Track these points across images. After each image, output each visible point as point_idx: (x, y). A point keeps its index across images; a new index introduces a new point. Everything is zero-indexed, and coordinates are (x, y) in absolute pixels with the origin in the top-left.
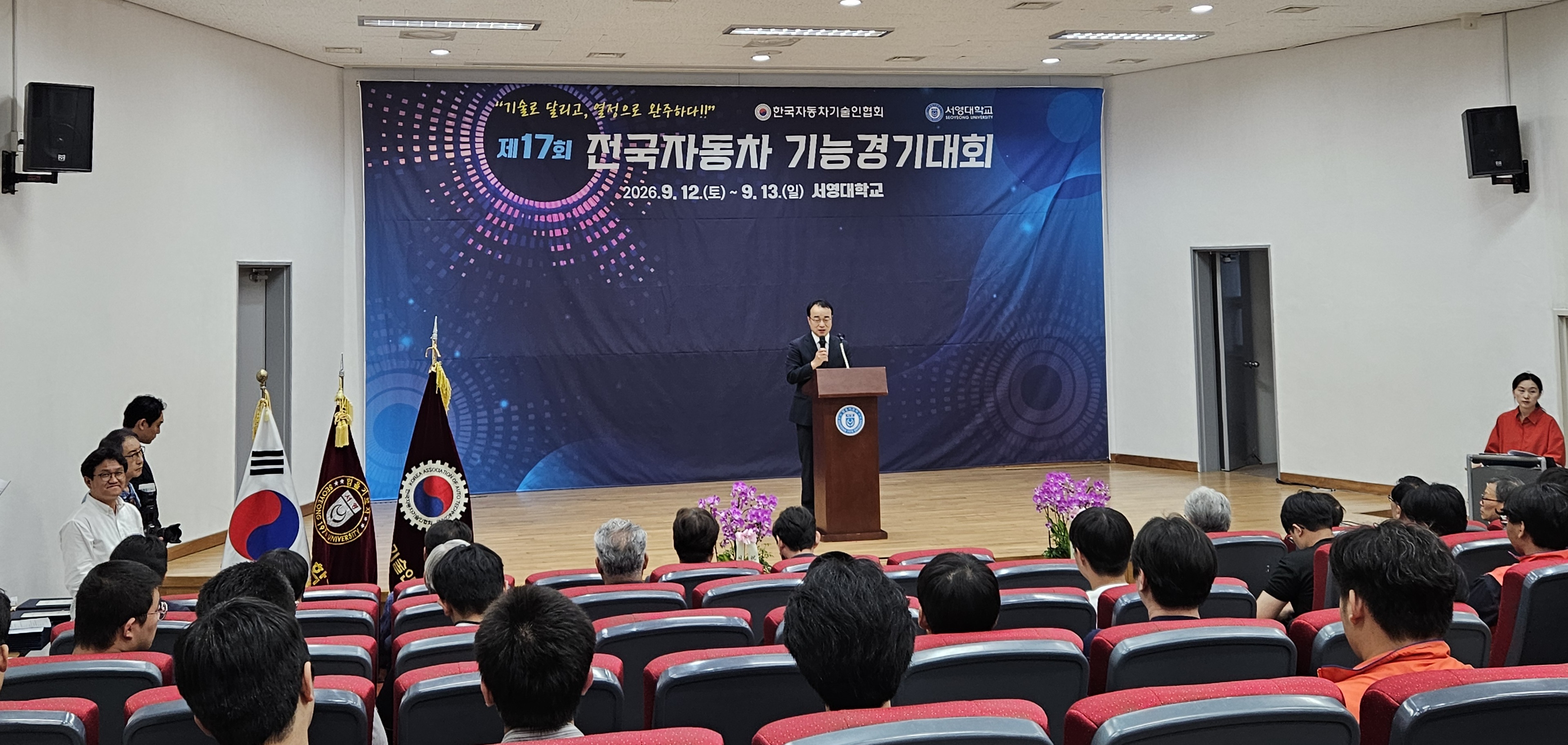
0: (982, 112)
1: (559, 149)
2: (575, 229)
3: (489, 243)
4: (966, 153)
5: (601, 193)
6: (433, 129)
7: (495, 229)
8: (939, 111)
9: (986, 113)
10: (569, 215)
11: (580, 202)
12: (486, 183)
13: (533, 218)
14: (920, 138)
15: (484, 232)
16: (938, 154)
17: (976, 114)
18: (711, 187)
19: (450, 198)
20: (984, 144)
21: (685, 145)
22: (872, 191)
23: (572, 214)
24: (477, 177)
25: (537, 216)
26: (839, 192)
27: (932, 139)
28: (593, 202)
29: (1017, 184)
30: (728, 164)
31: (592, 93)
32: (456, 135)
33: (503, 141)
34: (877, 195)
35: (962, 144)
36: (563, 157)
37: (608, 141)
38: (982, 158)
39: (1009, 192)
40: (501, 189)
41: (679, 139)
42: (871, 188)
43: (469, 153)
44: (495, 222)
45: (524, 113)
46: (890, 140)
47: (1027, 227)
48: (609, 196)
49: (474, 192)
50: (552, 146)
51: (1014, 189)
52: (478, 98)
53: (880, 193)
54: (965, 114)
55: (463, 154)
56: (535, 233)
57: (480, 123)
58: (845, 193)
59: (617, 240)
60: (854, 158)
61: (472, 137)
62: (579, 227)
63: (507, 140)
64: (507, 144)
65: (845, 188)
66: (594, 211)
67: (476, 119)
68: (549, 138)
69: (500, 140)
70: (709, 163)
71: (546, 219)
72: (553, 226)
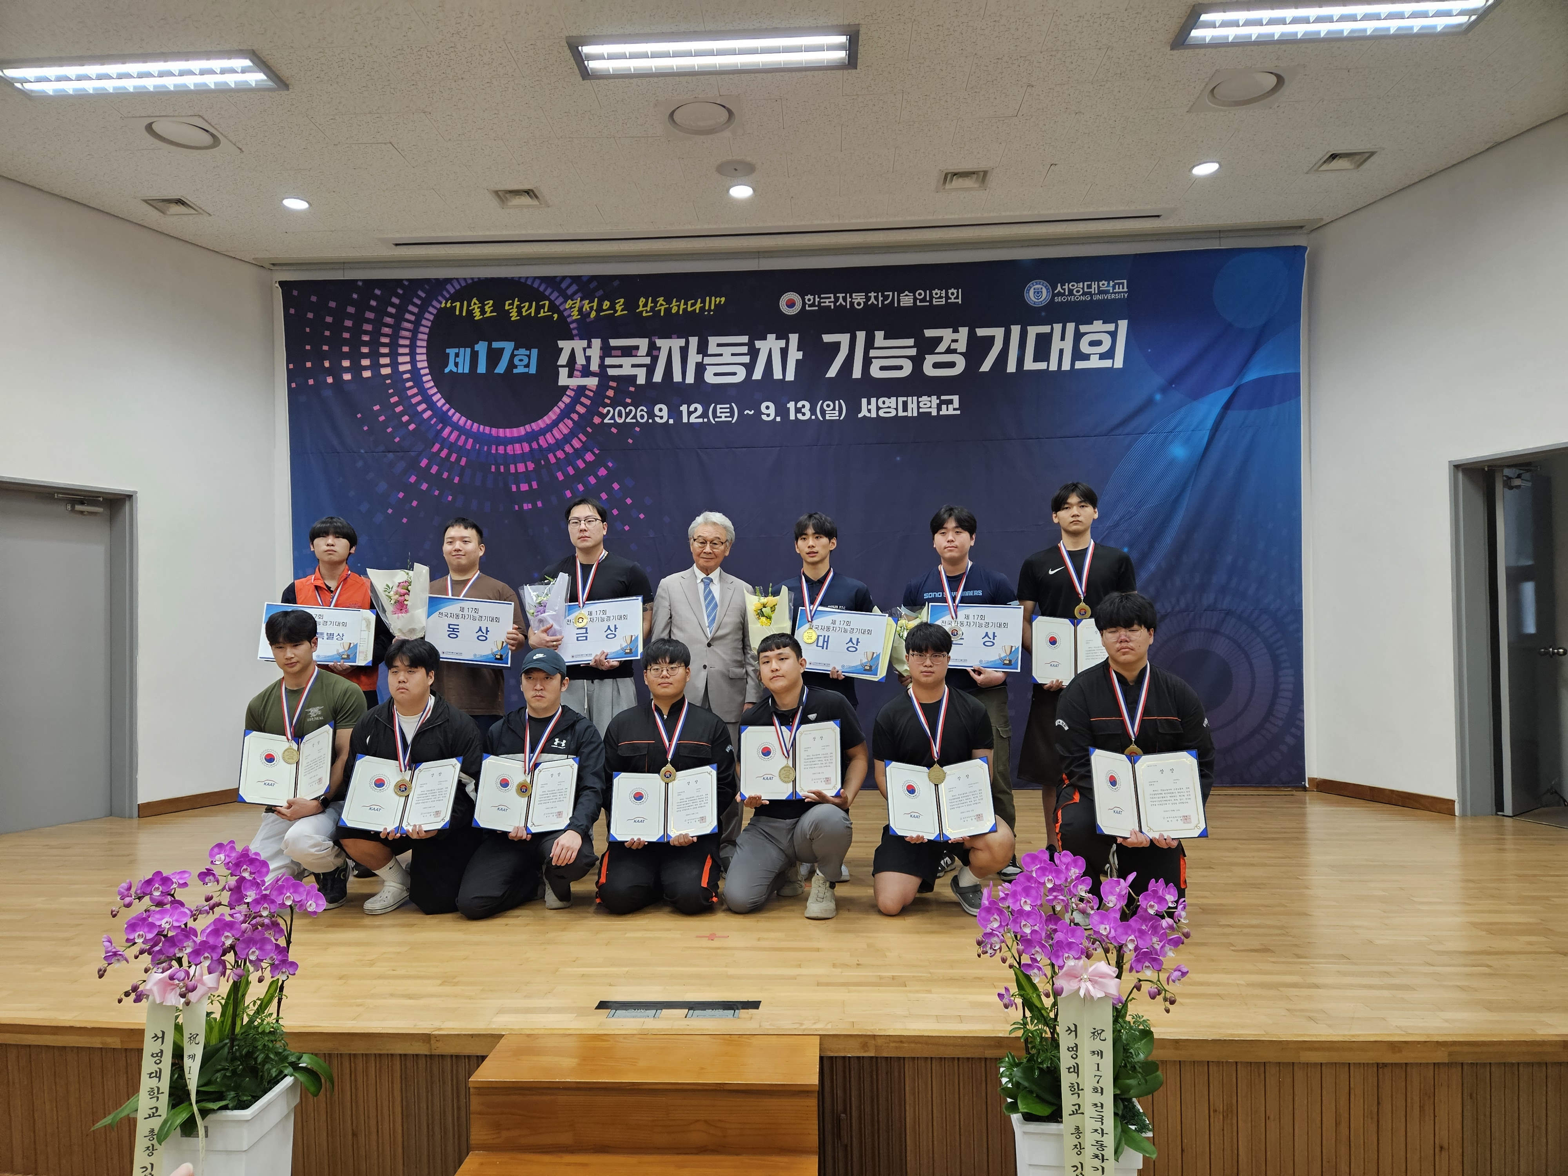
0: (1111, 289)
1: (521, 360)
2: (543, 462)
3: (436, 481)
4: (1084, 347)
5: (575, 417)
6: (366, 338)
7: (444, 463)
8: (1044, 290)
9: (1118, 289)
10: (535, 445)
11: (549, 428)
12: (431, 405)
13: (489, 449)
14: (1016, 330)
15: (429, 466)
16: (1042, 352)
17: (1100, 292)
18: (718, 406)
19: (385, 424)
20: (1113, 335)
21: (684, 351)
22: (944, 407)
23: (538, 444)
24: (419, 398)
25: (494, 447)
26: (897, 409)
27: (1033, 331)
28: (564, 428)
29: (1164, 390)
30: (741, 375)
31: (563, 286)
32: (394, 346)
33: (452, 352)
34: (951, 412)
35: (1078, 336)
36: (526, 370)
37: (584, 349)
38: (1109, 354)
39: (1149, 402)
40: (450, 413)
41: (677, 343)
42: (942, 402)
43: (408, 367)
44: (443, 454)
45: (477, 315)
46: (972, 335)
47: (1179, 451)
48: (585, 419)
49: (415, 416)
50: (513, 356)
51: (1158, 397)
52: (419, 297)
53: (954, 409)
54: (1084, 294)
55: (402, 368)
56: (493, 468)
57: (422, 329)
58: (905, 409)
59: (596, 477)
60: (917, 362)
61: (413, 347)
62: (547, 460)
63: (456, 350)
64: (457, 355)
65: (905, 404)
66: (567, 439)
67: (417, 323)
68: (508, 347)
69: (448, 351)
70: (715, 374)
71: (505, 450)
72: (515, 459)
